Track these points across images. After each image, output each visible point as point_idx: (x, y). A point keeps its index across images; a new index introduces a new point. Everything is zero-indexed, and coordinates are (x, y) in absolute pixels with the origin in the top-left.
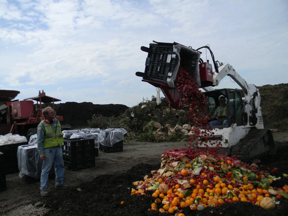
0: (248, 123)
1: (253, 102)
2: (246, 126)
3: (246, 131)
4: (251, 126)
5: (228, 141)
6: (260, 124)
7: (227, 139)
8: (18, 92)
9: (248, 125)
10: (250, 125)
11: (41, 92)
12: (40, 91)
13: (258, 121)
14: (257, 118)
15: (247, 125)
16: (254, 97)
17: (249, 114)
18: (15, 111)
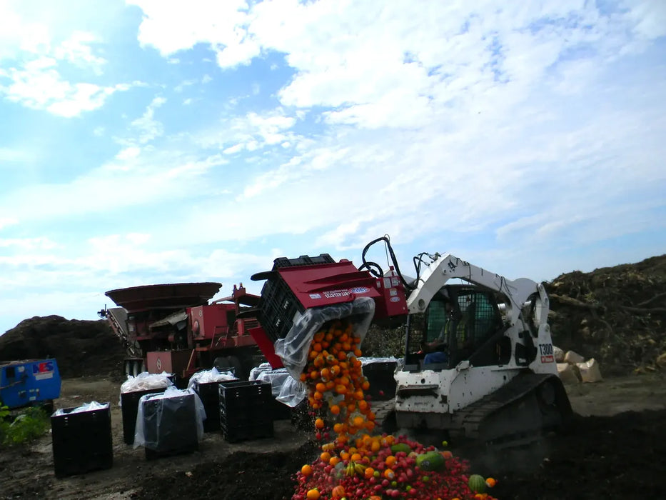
0: (513, 360)
1: (528, 314)
2: (505, 367)
3: (505, 378)
4: (521, 367)
5: (448, 399)
6: (544, 362)
7: (445, 395)
8: (220, 285)
9: (512, 364)
10: (518, 363)
11: (238, 288)
12: (235, 286)
13: (539, 354)
14: (536, 349)
15: (510, 363)
16: (533, 305)
17: (516, 340)
18: (195, 324)
